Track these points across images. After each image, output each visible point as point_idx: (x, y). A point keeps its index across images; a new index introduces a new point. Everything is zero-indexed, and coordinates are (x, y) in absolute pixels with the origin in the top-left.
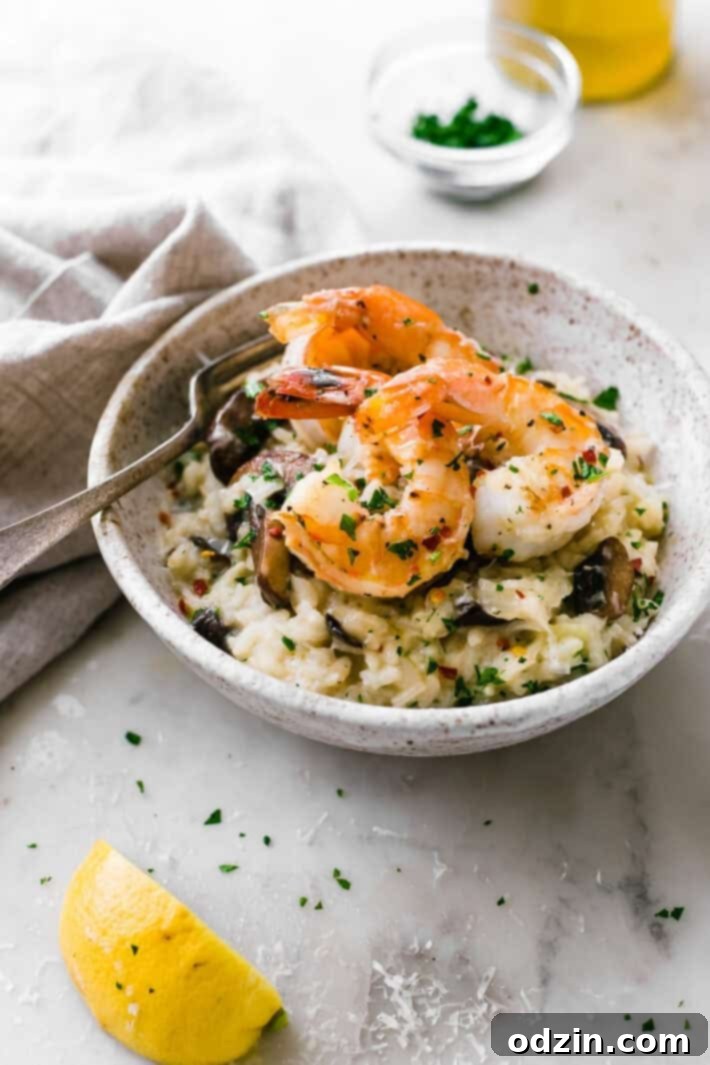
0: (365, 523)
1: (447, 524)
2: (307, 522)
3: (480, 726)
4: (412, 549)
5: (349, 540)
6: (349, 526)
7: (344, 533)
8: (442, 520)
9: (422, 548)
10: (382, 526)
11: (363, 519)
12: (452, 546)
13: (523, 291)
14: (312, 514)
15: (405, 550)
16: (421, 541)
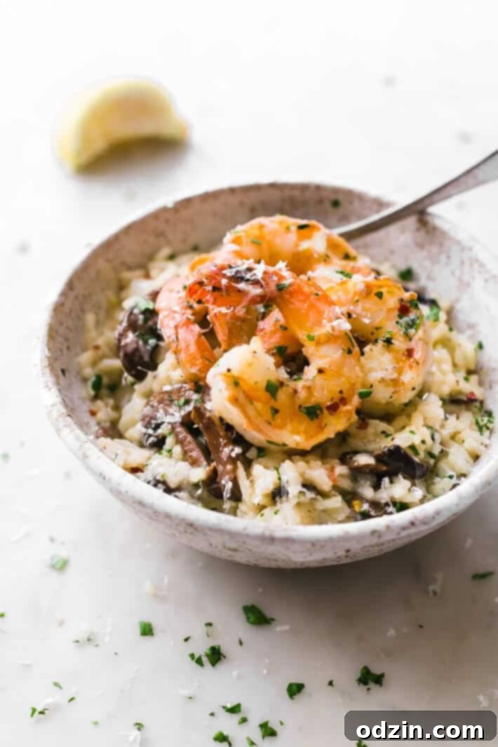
0: (284, 388)
1: (345, 395)
2: (241, 383)
3: (404, 528)
4: (318, 412)
5: (273, 400)
6: (273, 389)
7: (268, 395)
8: (341, 392)
9: (326, 412)
10: (295, 392)
11: (282, 384)
12: (348, 412)
13: (327, 205)
14: (245, 377)
15: (313, 412)
16: (326, 406)
